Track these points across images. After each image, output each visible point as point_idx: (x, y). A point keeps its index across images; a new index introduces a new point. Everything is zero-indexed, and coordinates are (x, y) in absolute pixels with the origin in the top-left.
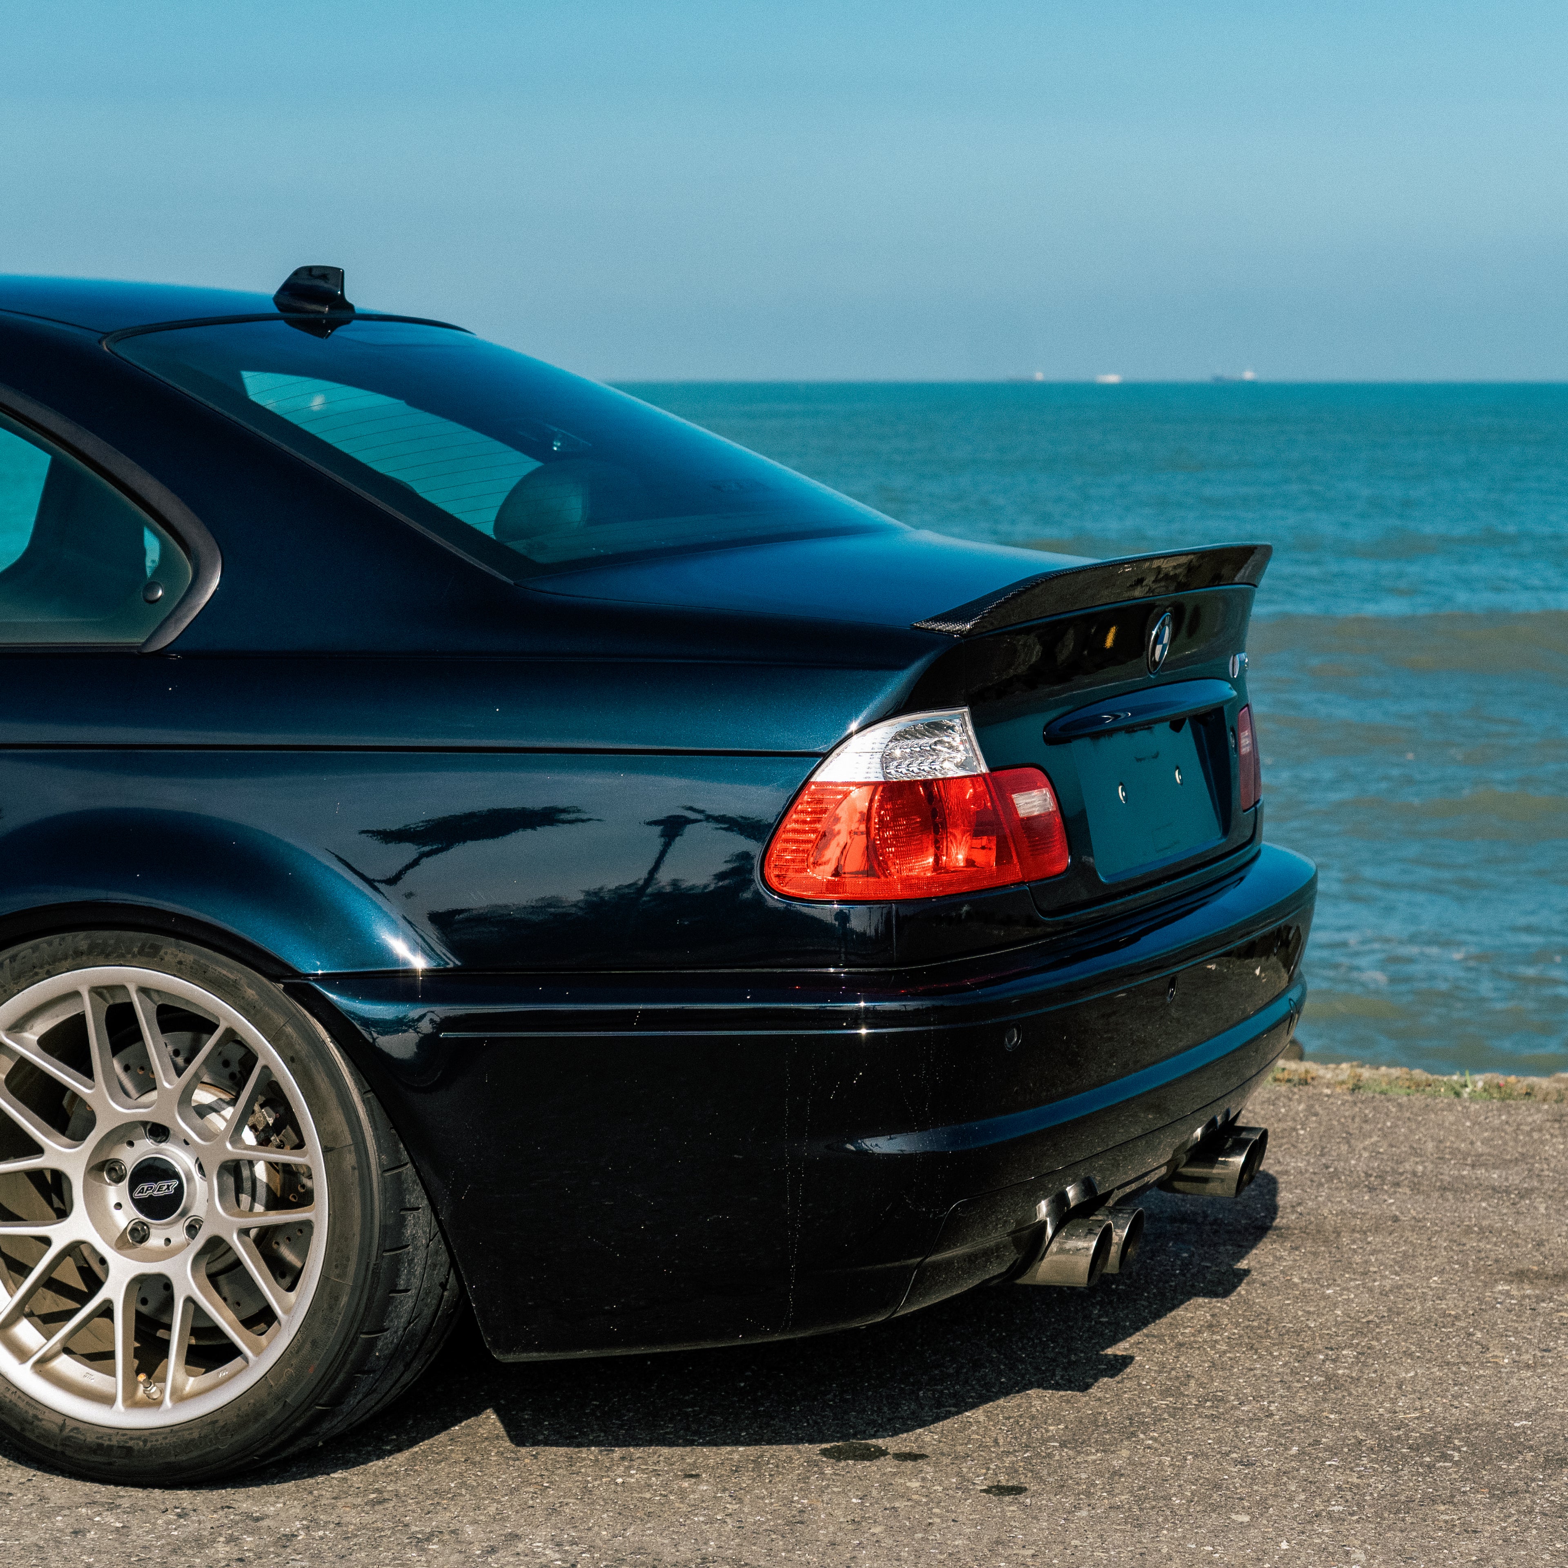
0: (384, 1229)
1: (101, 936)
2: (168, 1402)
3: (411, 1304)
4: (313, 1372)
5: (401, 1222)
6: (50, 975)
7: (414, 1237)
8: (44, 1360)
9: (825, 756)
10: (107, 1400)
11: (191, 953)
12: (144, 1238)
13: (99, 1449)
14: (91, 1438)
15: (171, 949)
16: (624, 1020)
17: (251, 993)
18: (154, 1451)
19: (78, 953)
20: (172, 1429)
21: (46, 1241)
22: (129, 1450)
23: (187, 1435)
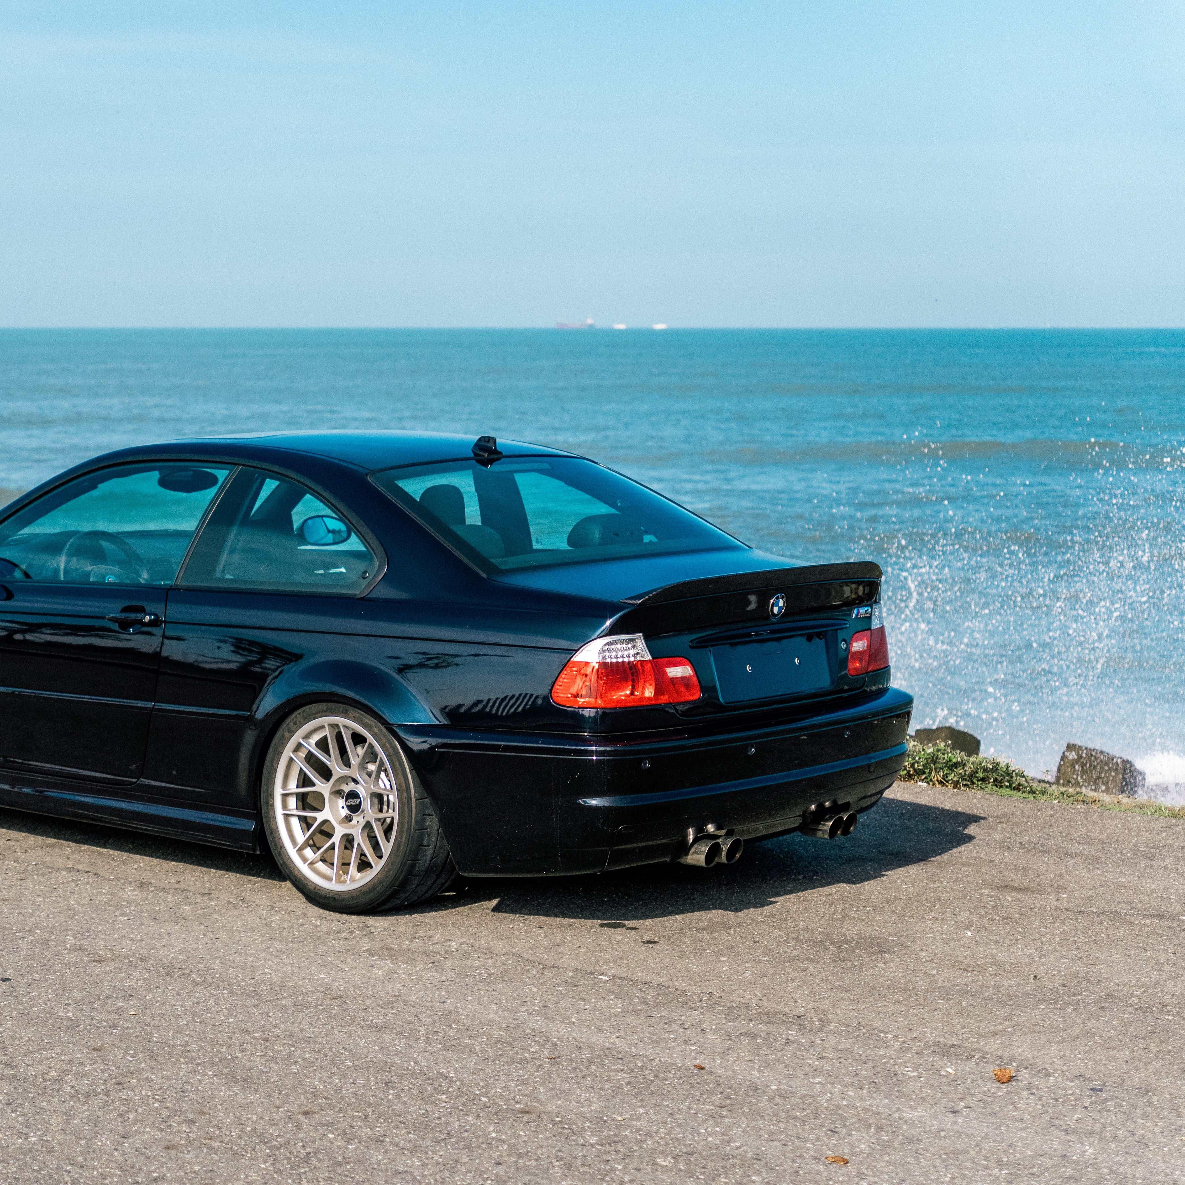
0: (417, 822)
1: (330, 705)
2: (348, 882)
3: (431, 851)
4: (392, 874)
5: (424, 820)
6: (315, 718)
7: (430, 826)
8: (312, 863)
9: (577, 651)
10: (329, 879)
11: (358, 713)
12: (350, 821)
13: (325, 897)
14: (323, 893)
15: (352, 712)
16: (496, 748)
17: (376, 730)
18: (343, 900)
19: (323, 711)
20: (348, 892)
21: (315, 819)
22: (335, 899)
23: (352, 895)
